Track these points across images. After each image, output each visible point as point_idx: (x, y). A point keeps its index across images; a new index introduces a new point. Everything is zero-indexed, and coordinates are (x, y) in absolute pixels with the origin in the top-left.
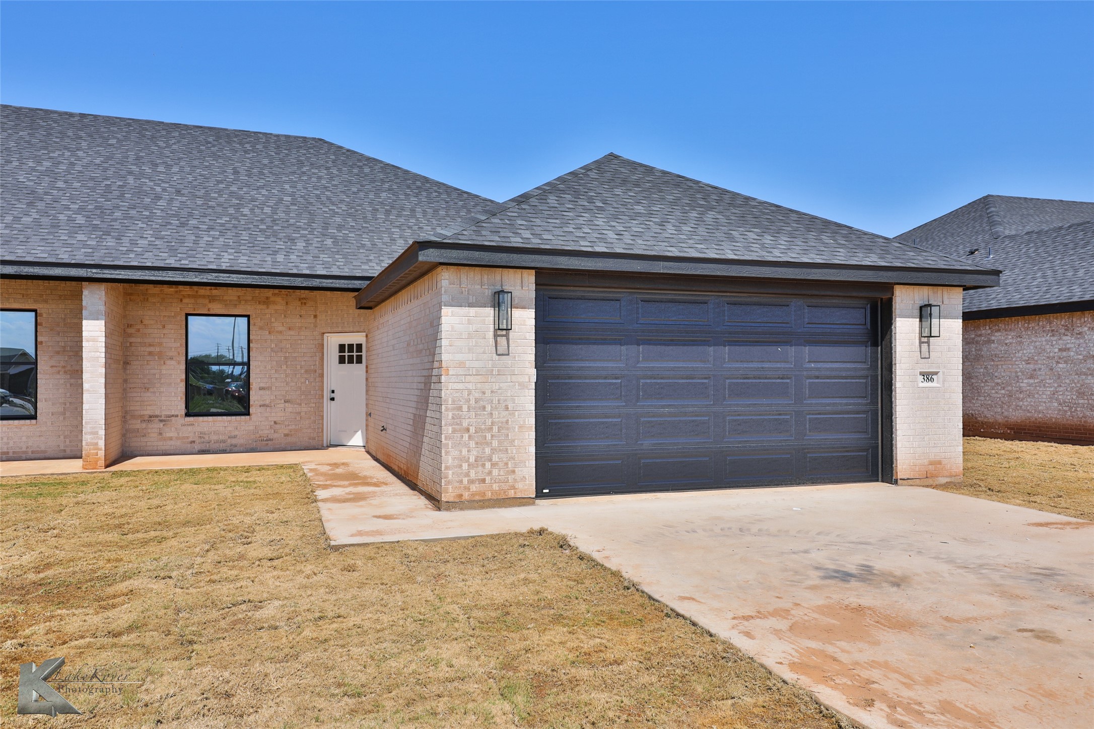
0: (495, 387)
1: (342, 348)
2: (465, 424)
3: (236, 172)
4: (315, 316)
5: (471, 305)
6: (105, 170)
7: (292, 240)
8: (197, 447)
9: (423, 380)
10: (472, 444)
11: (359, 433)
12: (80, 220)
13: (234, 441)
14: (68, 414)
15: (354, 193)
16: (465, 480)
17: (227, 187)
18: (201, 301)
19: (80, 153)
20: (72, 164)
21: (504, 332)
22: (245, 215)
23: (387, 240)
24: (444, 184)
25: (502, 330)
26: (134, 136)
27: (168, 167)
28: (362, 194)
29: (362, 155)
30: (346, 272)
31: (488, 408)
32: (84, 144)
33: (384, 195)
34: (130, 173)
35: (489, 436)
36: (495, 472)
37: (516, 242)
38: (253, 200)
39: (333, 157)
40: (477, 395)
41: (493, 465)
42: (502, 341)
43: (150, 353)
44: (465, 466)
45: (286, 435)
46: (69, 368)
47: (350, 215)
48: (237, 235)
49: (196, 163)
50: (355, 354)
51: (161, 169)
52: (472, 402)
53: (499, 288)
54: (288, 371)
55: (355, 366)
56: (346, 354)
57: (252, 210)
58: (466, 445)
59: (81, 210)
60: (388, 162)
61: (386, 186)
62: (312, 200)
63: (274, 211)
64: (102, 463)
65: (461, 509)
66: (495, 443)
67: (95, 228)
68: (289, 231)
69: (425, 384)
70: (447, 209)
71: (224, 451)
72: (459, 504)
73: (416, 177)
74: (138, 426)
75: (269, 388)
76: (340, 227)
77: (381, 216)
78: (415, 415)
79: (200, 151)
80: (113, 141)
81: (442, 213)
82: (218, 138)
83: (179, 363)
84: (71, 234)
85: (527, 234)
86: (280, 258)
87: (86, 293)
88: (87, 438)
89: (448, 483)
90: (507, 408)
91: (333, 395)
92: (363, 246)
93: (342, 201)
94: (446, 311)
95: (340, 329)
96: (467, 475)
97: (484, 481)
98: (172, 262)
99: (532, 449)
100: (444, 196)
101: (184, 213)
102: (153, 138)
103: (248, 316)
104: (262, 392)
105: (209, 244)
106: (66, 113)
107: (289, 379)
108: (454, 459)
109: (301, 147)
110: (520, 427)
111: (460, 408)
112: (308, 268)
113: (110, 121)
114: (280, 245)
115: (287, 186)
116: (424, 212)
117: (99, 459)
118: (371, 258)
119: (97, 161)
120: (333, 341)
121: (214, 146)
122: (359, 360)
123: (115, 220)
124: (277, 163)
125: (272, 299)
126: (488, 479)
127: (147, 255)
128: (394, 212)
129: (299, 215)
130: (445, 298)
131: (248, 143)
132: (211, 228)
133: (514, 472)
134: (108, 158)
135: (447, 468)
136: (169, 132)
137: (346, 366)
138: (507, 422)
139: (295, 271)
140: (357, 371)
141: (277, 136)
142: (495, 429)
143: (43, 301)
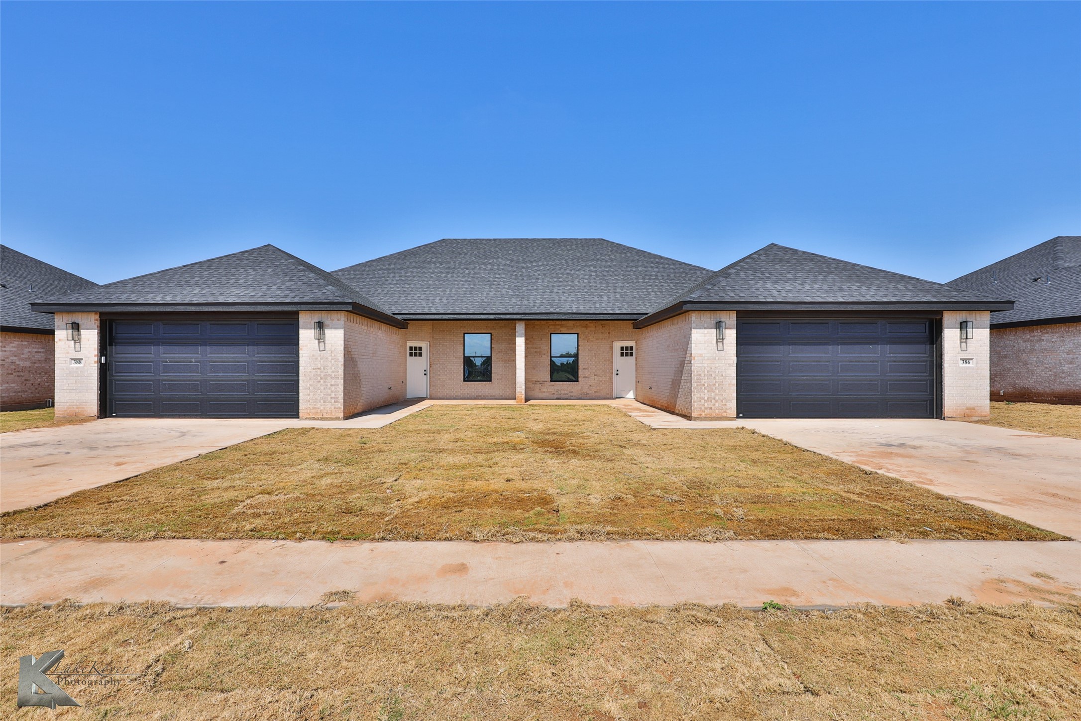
0: (717, 365)
1: (622, 348)
2: (702, 382)
3: (567, 262)
4: (609, 333)
5: (705, 328)
6: (512, 267)
7: (601, 296)
8: (555, 396)
9: (679, 362)
10: (706, 391)
11: (632, 391)
12: (511, 293)
13: (572, 394)
14: (503, 379)
15: (625, 268)
16: (703, 408)
17: (565, 271)
18: (557, 327)
19: (500, 260)
20: (499, 265)
22: (577, 285)
23: (646, 293)
24: (671, 259)
25: (720, 339)
26: (518, 247)
27: (537, 262)
28: (629, 269)
29: (625, 246)
30: (629, 311)
31: (714, 375)
32: (500, 254)
33: (640, 268)
34: (523, 267)
35: (714, 388)
36: (717, 405)
37: (727, 299)
38: (578, 276)
39: (610, 249)
40: (708, 369)
41: (716, 401)
42: (720, 344)
43: (536, 352)
44: (703, 401)
45: (595, 392)
46: (503, 359)
47: (626, 281)
48: (576, 295)
49: (548, 259)
50: (629, 351)
51: (534, 264)
52: (706, 372)
53: (718, 320)
54: (596, 360)
55: (629, 357)
56: (625, 352)
57: (579, 282)
58: (703, 392)
59: (509, 288)
60: (639, 248)
61: (640, 263)
62: (605, 274)
63: (589, 282)
64: (524, 400)
65: (701, 421)
66: (717, 391)
67: (518, 296)
68: (599, 291)
69: (680, 365)
70: (675, 273)
71: (567, 399)
72: (699, 418)
73: (655, 256)
74: (531, 386)
75: (587, 369)
76: (622, 288)
77: (641, 280)
78: (673, 380)
79: (548, 252)
80: (511, 252)
81: (672, 276)
82: (554, 244)
83: (548, 356)
84: (510, 299)
85: (732, 294)
86: (598, 305)
87: (517, 325)
88: (518, 389)
89: (695, 409)
90: (722, 375)
91: (617, 372)
92: (635, 297)
93: (620, 274)
94: (693, 331)
95: (622, 339)
96: (704, 405)
97: (711, 408)
98: (552, 310)
99: (735, 395)
100: (672, 266)
101: (550, 286)
102: (526, 248)
103: (578, 334)
104: (584, 371)
105: (565, 301)
106: (488, 239)
107: (596, 364)
108: (697, 398)
109: (593, 245)
110: (729, 384)
111: (700, 375)
112: (611, 310)
113: (507, 241)
114: (596, 299)
115: (592, 268)
116: (663, 276)
117: (522, 399)
118: (640, 303)
119: (508, 263)
120: (618, 345)
121: (553, 249)
122: (631, 355)
123: (524, 291)
124: (584, 255)
125: (589, 325)
126: (713, 408)
127: (542, 307)
128: (647, 277)
129: (601, 282)
130: (693, 325)
131: (568, 245)
132: (564, 293)
133: (726, 405)
134: (512, 261)
135: (694, 402)
136: (532, 244)
137: (624, 357)
138: (722, 382)
139: (606, 312)
140: (631, 360)
141: (581, 239)
142: (717, 385)
143: (495, 329)
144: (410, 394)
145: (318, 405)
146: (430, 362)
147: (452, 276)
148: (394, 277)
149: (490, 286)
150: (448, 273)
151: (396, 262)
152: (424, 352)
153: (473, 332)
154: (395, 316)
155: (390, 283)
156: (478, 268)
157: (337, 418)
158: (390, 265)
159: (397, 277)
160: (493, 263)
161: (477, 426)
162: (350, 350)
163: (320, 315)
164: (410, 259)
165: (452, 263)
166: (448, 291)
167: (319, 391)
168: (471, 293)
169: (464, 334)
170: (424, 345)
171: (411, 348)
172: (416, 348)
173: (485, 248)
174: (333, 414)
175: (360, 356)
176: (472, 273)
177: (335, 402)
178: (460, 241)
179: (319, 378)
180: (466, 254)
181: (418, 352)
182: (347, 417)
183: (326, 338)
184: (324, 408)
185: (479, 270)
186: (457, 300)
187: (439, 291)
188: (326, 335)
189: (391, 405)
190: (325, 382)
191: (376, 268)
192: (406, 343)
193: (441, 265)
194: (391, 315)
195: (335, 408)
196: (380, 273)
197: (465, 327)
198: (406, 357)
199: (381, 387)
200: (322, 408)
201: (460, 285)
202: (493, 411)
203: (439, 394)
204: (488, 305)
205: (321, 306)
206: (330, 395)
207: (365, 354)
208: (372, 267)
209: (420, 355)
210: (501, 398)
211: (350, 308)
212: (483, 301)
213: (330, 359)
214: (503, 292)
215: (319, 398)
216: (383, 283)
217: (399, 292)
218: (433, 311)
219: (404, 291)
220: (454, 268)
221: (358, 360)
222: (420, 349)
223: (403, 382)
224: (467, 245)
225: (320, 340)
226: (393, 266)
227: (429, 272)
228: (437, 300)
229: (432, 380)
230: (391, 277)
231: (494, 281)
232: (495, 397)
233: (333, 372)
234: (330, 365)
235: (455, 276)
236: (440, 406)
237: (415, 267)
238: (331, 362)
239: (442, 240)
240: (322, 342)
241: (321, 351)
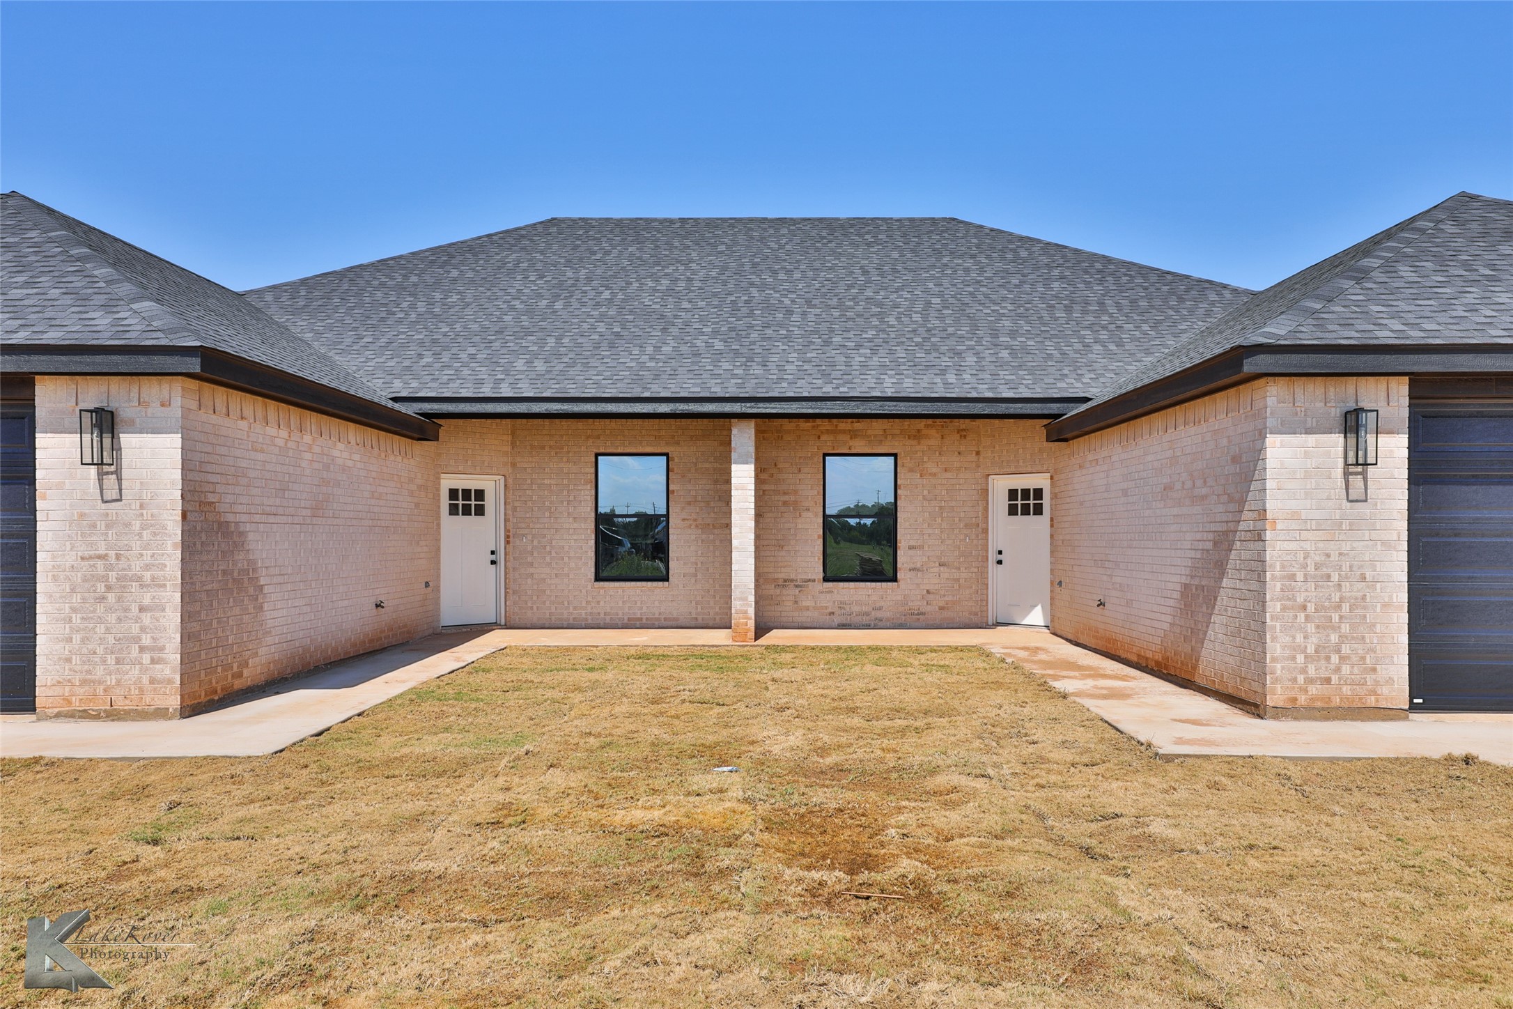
0: (1346, 547)
1: (1013, 494)
2: (1300, 599)
3: (865, 272)
4: (978, 453)
5: (1309, 431)
6: (725, 283)
7: (959, 354)
8: (837, 620)
9: (1211, 536)
10: (1311, 628)
11: (1039, 608)
12: (719, 345)
13: (879, 614)
14: (699, 576)
15: (1016, 286)
16: (1301, 679)
17: (861, 292)
18: (841, 437)
19: (693, 266)
20: (690, 280)
21: (1359, 469)
22: (892, 326)
23: (1078, 346)
24: (1135, 264)
25: (1358, 464)
26: (741, 238)
27: (790, 273)
28: (1027, 287)
29: (1011, 234)
30: (1039, 393)
31: (1335, 577)
32: (694, 254)
33: (1056, 285)
34: (752, 284)
35: (1335, 617)
36: (1346, 669)
37: (1385, 336)
38: (896, 306)
39: (975, 241)
40: (1317, 559)
41: (1343, 659)
42: (1357, 481)
43: (785, 503)
44: (1300, 658)
45: (942, 608)
46: (700, 521)
47: (1020, 316)
48: (891, 352)
49: (817, 264)
50: (1032, 502)
51: (782, 276)
52: (1311, 568)
53: (1352, 405)
54: (944, 525)
55: (1032, 518)
56: (1020, 502)
57: (898, 318)
58: (1302, 629)
59: (716, 333)
60: (1049, 240)
61: (1056, 272)
62: (966, 300)
63: (926, 319)
64: (752, 634)
65: (1296, 719)
66: (1345, 628)
67: (737, 353)
68: (951, 342)
69: (1216, 543)
70: (1149, 298)
71: (867, 627)
72: (1290, 712)
73: (1093, 257)
74: (771, 592)
75: (920, 547)
76: (1013, 334)
77: (1060, 314)
78: (1186, 586)
79: (818, 250)
80: (722, 248)
81: (1143, 304)
82: (832, 231)
83: (816, 515)
84: (716, 362)
85: (1396, 325)
86: (951, 378)
87: (735, 431)
88: (736, 605)
89: (1276, 680)
90: (1363, 578)
91: (1000, 557)
92: (1050, 357)
93: (1004, 298)
94: (1271, 440)
95: (1013, 469)
96: (1304, 671)
97: (1328, 681)
98: (829, 390)
99: (1404, 639)
100: (1139, 281)
101: (823, 328)
102: (762, 239)
103: (895, 455)
104: (911, 552)
105: (863, 365)
106: (666, 220)
107: (944, 536)
108: (1283, 648)
109: (931, 232)
110: (1385, 606)
111: (1292, 577)
112: (990, 389)
113: (712, 223)
114: (946, 361)
115: (931, 285)
116: (1118, 305)
117: (748, 630)
118: (1066, 372)
119: (714, 273)
120: (1001, 485)
121: (830, 241)
122: (1038, 510)
123: (753, 343)
124: (909, 255)
125: (924, 432)
126: (1335, 679)
127: (800, 383)
128: (1077, 308)
129: (957, 320)
130: (1270, 422)
131: (867, 233)
132: (859, 346)
133: (1374, 670)
134: (724, 268)
135: (1274, 660)
136: (777, 230)
137: (1020, 517)
138: (1364, 598)
139: (974, 395)
140: (1038, 525)
141: (899, 220)
142: (1346, 607)
143: (678, 443)
144: (450, 615)
145: (99, 672)
146: (507, 531)
147: (567, 304)
148: (413, 306)
149: (664, 330)
150: (556, 297)
151: (423, 271)
152: (489, 503)
153: (619, 451)
154: (397, 406)
155: (400, 321)
156: (636, 285)
157: (161, 714)
158: (406, 277)
159: (421, 307)
160: (676, 275)
161: (598, 735)
162: (211, 498)
163: (104, 388)
164: (462, 263)
165: (570, 274)
166: (551, 342)
167: (101, 629)
168: (612, 346)
169: (597, 455)
170: (490, 485)
171: (453, 494)
172: (466, 493)
173: (658, 240)
174: (147, 699)
175: (257, 518)
176: (620, 296)
177: (153, 661)
178: (594, 223)
179: (101, 588)
180: (607, 253)
181: (473, 503)
182: (193, 708)
183: (125, 462)
184: (118, 682)
185: (640, 289)
186: (572, 365)
187: (529, 342)
188: (126, 453)
189: (383, 650)
190: (119, 599)
191: (368, 283)
192: (439, 478)
193: (542, 277)
194: (390, 404)
195: (152, 681)
196: (379, 295)
197: (598, 437)
198: (438, 518)
199: (346, 603)
200: (111, 680)
201: (585, 326)
202: (662, 672)
203: (529, 614)
204: (657, 377)
205: (99, 359)
206: (137, 639)
207: (280, 511)
208: (358, 280)
209: (480, 511)
210: (693, 623)
211: (195, 365)
212: (642, 366)
213: (136, 526)
214: (699, 343)
215: (100, 650)
216: (383, 319)
217: (421, 343)
218: (506, 392)
219: (434, 341)
220: (573, 285)
221: (248, 527)
222: (480, 494)
223: (427, 585)
224: (611, 231)
225: (106, 468)
226: (414, 279)
227: (509, 294)
228: (520, 364)
229: (511, 576)
230: (405, 305)
231: (676, 317)
232: (680, 623)
233: (147, 567)
234: (136, 545)
235: (575, 304)
236: (525, 651)
237: (472, 282)
238: (140, 535)
239: (548, 221)
240: (112, 473)
241: (106, 502)
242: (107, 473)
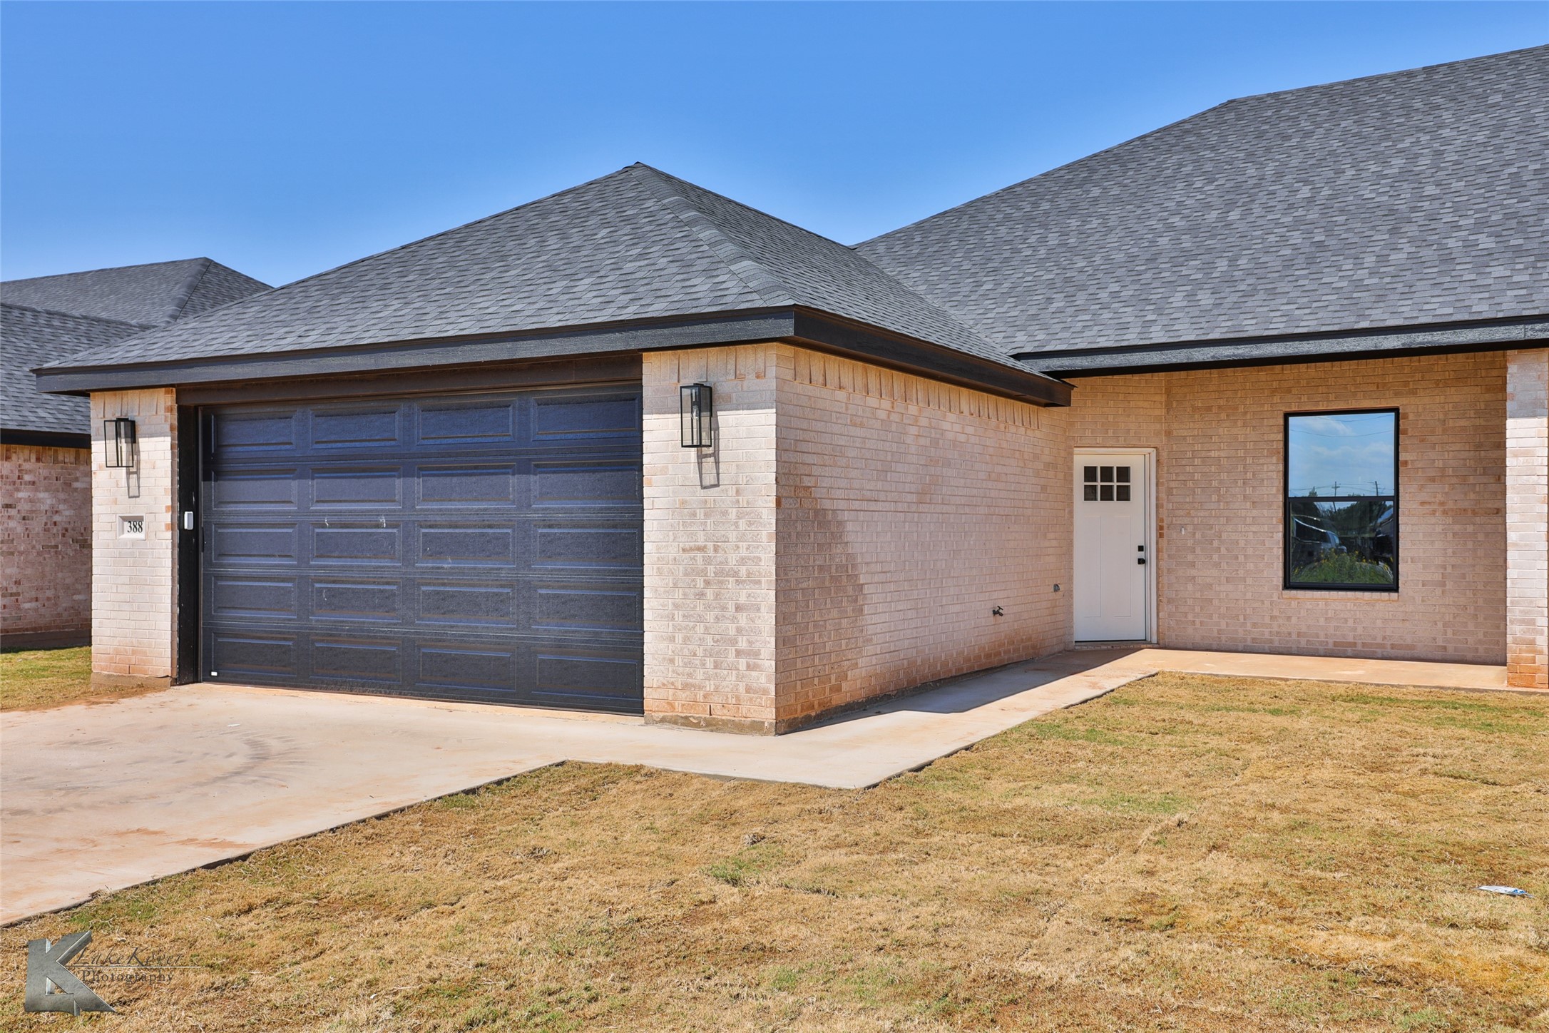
6: (1499, 149)
12: (1487, 243)
14: (1449, 585)
19: (1446, 132)
20: (1439, 153)
32: (1447, 116)
46: (1450, 505)
59: (1481, 225)
64: (1543, 676)
67: (1519, 251)
80: (1496, 99)
84: (1480, 269)
87: (1512, 369)
88: (1515, 630)
106: (1402, 73)
113: (1480, 65)
117: (1537, 669)
119: (1480, 138)
134: (1498, 128)
143: (1414, 393)
144: (1085, 627)
145: (699, 676)
146: (1159, 520)
147: (1247, 211)
148: (1042, 240)
149: (1395, 231)
150: (1232, 204)
151: (1057, 194)
152: (1136, 484)
153: (1321, 408)
154: (1020, 365)
155: (1026, 260)
156: (1350, 172)
157: (756, 728)
158: (1035, 205)
159: (1053, 239)
160: (1416, 150)
161: (1285, 810)
162: (807, 482)
163: (703, 362)
164: (1105, 178)
165: (1251, 171)
166: (1222, 265)
167: (700, 628)
168: (1311, 261)
169: (1287, 416)
170: (1136, 460)
171: (1090, 473)
172: (1107, 472)
173: (1386, 105)
174: (744, 709)
175: (856, 505)
176: (1326, 192)
177: (749, 667)
178: (1289, 97)
179: (700, 583)
180: (1308, 134)
181: (1115, 484)
182: (790, 724)
183: (722, 443)
184: (717, 687)
185: (1357, 178)
186: (1252, 293)
187: (1192, 269)
188: (723, 432)
189: (1002, 667)
190: (717, 596)
191: (991, 217)
192: (1071, 454)
193: (1211, 181)
194: (1011, 363)
195: (748, 690)
196: (1003, 230)
197: (1289, 390)
198: (1071, 504)
199: (957, 608)
200: (710, 686)
201: (1272, 238)
202: (1386, 726)
203: (1190, 630)
204: (1381, 298)
205: (697, 329)
206: (733, 642)
207: (882, 496)
208: (980, 216)
209: (1124, 494)
211: (787, 327)
212: (1358, 285)
213: (733, 514)
214: (1451, 243)
215: (700, 652)
216: (1006, 260)
217: (1051, 284)
218: (1158, 336)
219: (1067, 280)
220: (1256, 186)
221: (846, 516)
222: (1124, 473)
223: (1056, 588)
224: (1315, 104)
225: (705, 451)
226: (1045, 206)
227: (1165, 209)
228: (1178, 299)
229: (1165, 580)
230: (1033, 239)
231: (1414, 209)
232: (1416, 653)
233: (743, 561)
234: (732, 536)
235: (1257, 210)
236: (1183, 680)
237: (1118, 200)
238: (736, 524)
239: (1224, 105)
240: (710, 456)
241: (705, 488)
242: (706, 456)
